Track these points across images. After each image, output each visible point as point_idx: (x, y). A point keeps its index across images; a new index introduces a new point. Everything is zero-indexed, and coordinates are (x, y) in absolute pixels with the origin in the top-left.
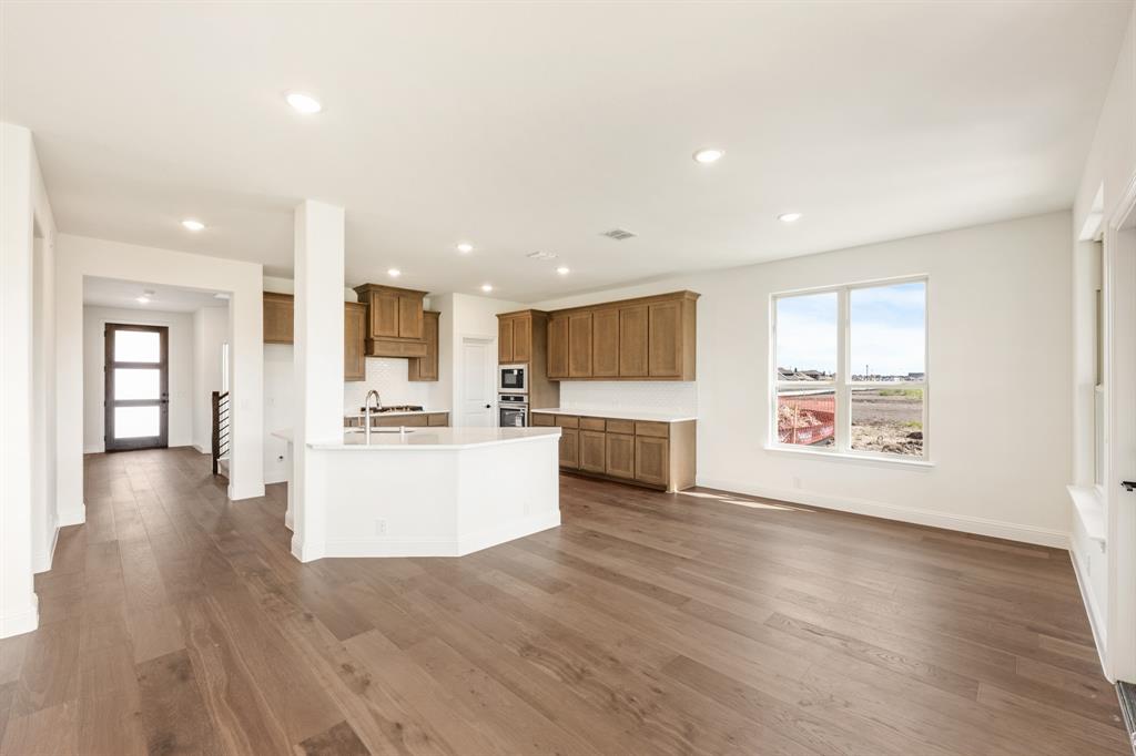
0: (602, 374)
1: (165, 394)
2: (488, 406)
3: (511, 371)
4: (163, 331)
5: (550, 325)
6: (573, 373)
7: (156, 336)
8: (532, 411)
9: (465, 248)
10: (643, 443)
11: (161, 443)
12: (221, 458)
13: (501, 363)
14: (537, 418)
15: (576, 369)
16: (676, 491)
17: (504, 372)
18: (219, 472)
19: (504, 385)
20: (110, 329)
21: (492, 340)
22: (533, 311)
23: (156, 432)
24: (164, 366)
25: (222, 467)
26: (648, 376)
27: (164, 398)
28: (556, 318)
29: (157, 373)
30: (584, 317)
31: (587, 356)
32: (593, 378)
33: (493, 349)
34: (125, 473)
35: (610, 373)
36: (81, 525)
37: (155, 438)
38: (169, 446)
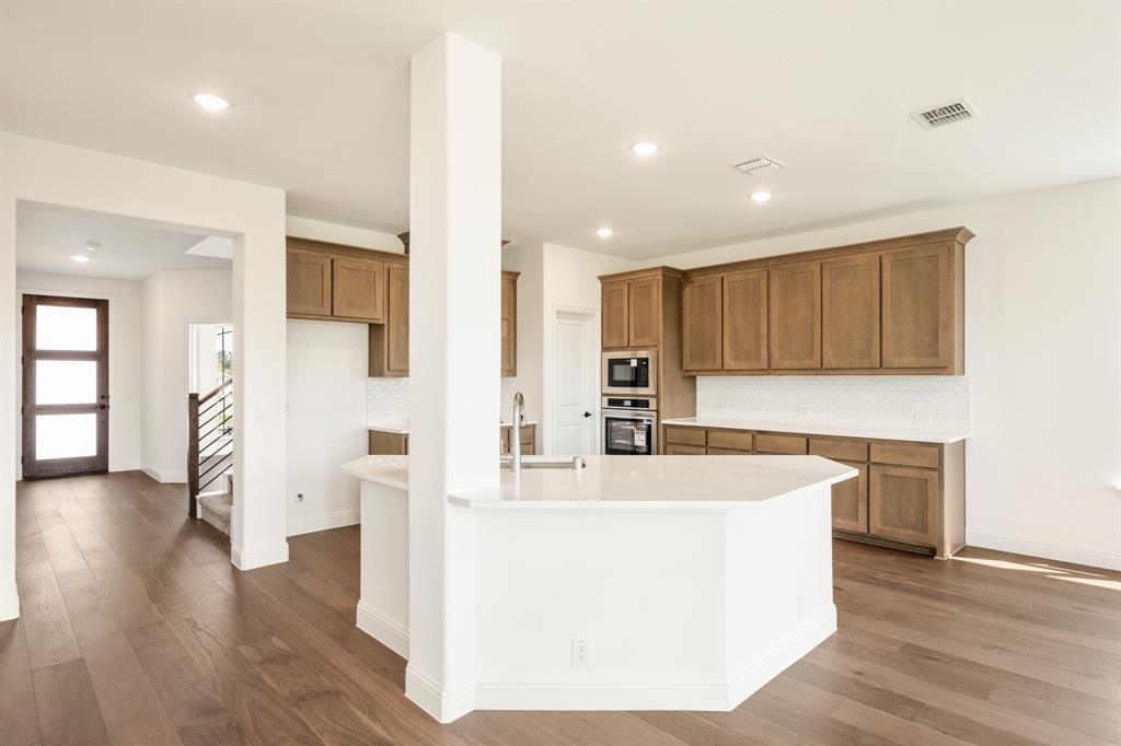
0: (787, 364)
1: (104, 395)
2: (587, 415)
3: (625, 362)
4: (101, 305)
5: (687, 291)
6: (730, 364)
7: (92, 313)
8: (663, 422)
9: (645, 150)
10: (885, 476)
11: (100, 468)
12: (201, 495)
13: (605, 349)
14: (674, 435)
15: (736, 359)
16: (950, 557)
17: (612, 363)
18: (199, 516)
19: (612, 383)
20: (30, 303)
21: (594, 315)
22: (665, 269)
23: (90, 450)
24: (101, 356)
25: (203, 507)
26: (881, 367)
27: (104, 402)
28: (696, 279)
29: (92, 365)
30: (752, 276)
31: (758, 337)
32: (769, 370)
33: (594, 328)
34: (60, 516)
35: (806, 363)
36: (17, 620)
37: (90, 459)
38: (111, 470)
